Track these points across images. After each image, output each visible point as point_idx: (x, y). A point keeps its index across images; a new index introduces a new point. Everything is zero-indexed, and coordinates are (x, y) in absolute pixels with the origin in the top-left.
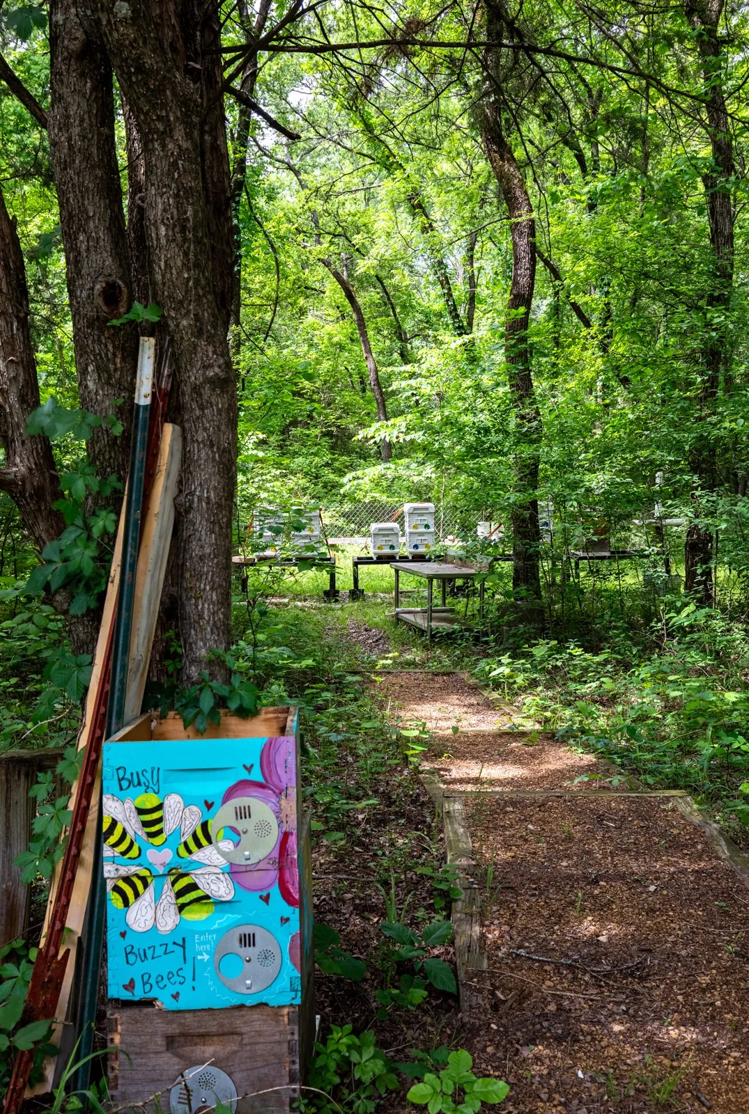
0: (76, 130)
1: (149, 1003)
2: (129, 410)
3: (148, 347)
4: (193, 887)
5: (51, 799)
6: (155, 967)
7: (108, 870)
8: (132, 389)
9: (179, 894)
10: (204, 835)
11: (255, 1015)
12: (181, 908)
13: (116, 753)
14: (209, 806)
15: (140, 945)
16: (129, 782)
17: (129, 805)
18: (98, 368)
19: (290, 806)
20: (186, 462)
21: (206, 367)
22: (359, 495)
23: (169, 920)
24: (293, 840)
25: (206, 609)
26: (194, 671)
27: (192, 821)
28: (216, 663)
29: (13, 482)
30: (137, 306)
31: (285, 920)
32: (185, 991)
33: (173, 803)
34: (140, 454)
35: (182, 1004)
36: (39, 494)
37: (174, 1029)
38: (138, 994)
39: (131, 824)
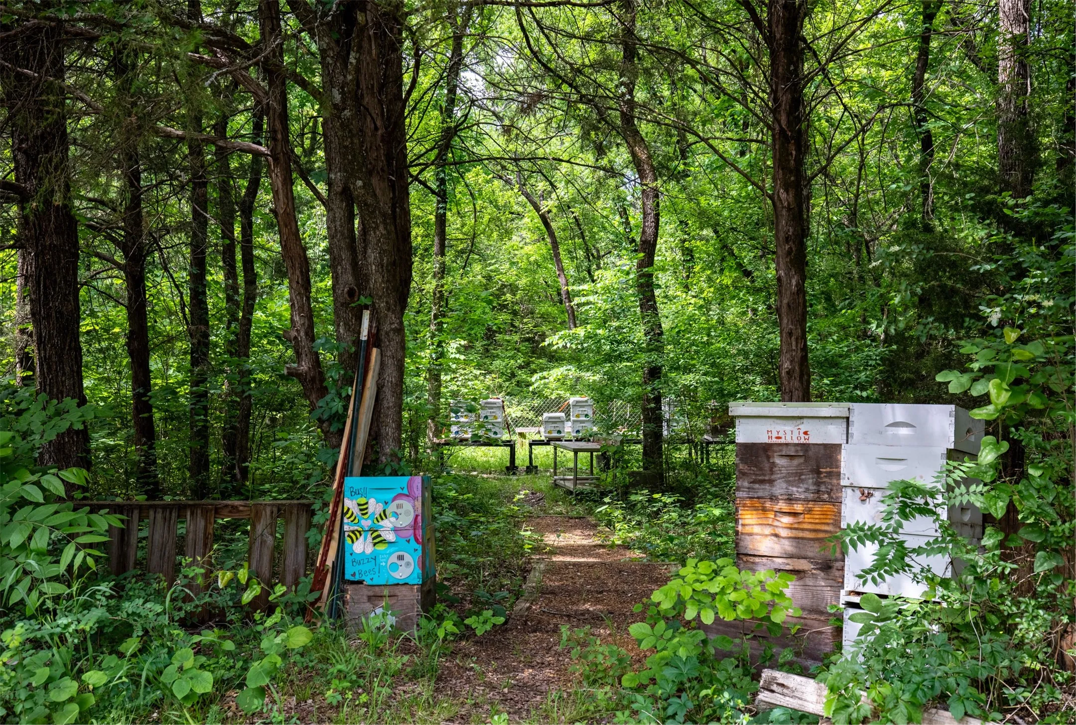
0: (338, 223)
1: (360, 582)
2: (357, 342)
3: (366, 316)
4: (379, 536)
5: (321, 509)
6: (364, 568)
7: (346, 528)
8: (359, 333)
9: (374, 539)
10: (384, 515)
11: (403, 588)
12: (375, 544)
13: (349, 482)
14: (386, 503)
15: (358, 559)
16: (355, 493)
17: (355, 502)
18: (345, 324)
19: (419, 504)
20: (382, 365)
21: (391, 324)
22: (547, 392)
23: (369, 549)
24: (420, 518)
25: (390, 431)
26: (384, 459)
27: (379, 509)
28: (394, 455)
29: (301, 374)
30: (362, 298)
31: (416, 550)
32: (375, 577)
33: (372, 501)
34: (362, 361)
35: (374, 582)
36: (313, 380)
37: (371, 593)
38: (357, 578)
39: (356, 510)
